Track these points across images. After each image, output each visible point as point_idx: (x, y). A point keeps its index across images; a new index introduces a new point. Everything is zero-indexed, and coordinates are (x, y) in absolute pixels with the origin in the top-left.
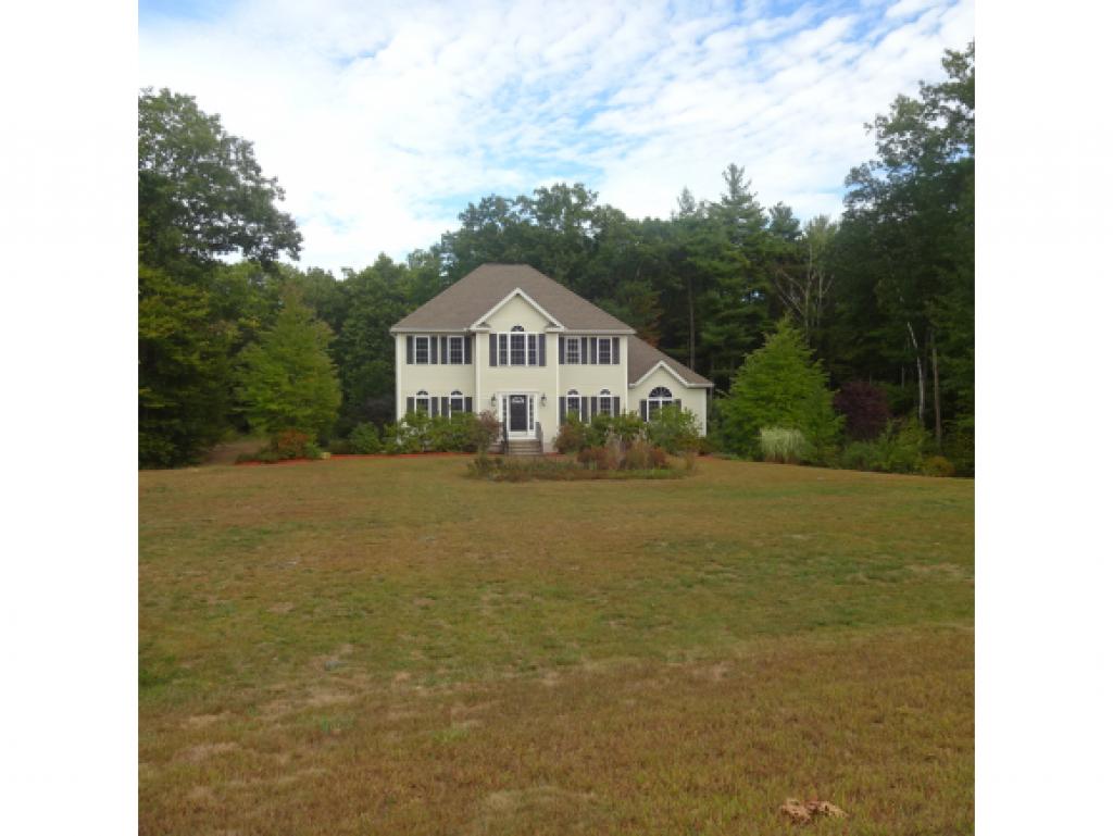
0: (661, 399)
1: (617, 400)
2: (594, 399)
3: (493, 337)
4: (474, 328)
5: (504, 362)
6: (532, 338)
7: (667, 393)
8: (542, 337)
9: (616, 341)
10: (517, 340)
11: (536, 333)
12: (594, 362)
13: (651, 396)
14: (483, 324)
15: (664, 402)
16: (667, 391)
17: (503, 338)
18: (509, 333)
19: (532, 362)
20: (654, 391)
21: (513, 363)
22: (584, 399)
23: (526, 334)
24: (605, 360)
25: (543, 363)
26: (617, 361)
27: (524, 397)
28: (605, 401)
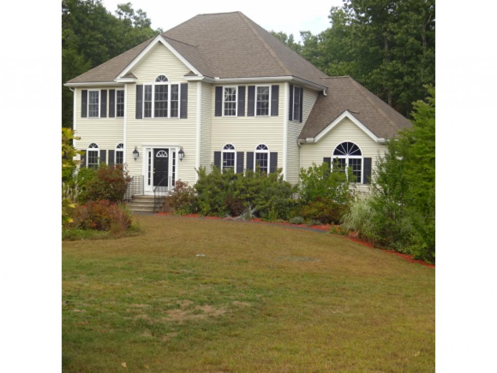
0: (347, 157)
1: (274, 156)
2: (250, 155)
3: (139, 88)
4: (119, 80)
5: (148, 114)
6: (175, 87)
7: (355, 150)
8: (184, 87)
9: (276, 89)
10: (161, 91)
11: (179, 83)
12: (251, 113)
13: (336, 153)
14: (129, 75)
15: (350, 160)
16: (356, 147)
17: (149, 88)
18: (154, 84)
19: (174, 114)
20: (339, 147)
21: (156, 115)
22: (241, 155)
23: (169, 84)
24: (262, 111)
25: (184, 115)
26: (275, 112)
27: (167, 150)
28: (262, 157)
